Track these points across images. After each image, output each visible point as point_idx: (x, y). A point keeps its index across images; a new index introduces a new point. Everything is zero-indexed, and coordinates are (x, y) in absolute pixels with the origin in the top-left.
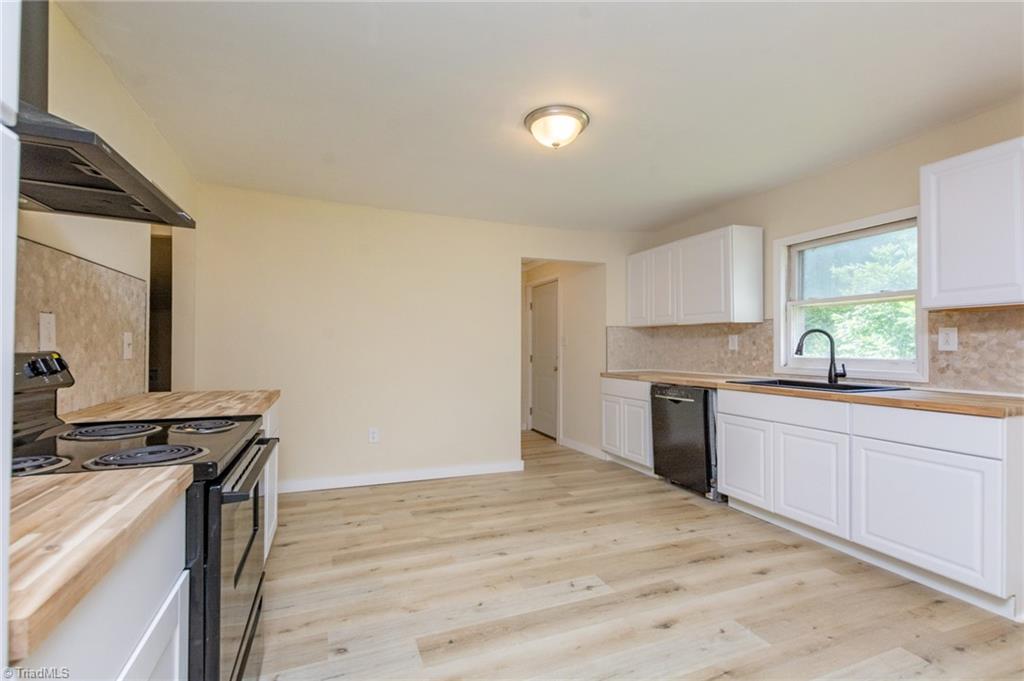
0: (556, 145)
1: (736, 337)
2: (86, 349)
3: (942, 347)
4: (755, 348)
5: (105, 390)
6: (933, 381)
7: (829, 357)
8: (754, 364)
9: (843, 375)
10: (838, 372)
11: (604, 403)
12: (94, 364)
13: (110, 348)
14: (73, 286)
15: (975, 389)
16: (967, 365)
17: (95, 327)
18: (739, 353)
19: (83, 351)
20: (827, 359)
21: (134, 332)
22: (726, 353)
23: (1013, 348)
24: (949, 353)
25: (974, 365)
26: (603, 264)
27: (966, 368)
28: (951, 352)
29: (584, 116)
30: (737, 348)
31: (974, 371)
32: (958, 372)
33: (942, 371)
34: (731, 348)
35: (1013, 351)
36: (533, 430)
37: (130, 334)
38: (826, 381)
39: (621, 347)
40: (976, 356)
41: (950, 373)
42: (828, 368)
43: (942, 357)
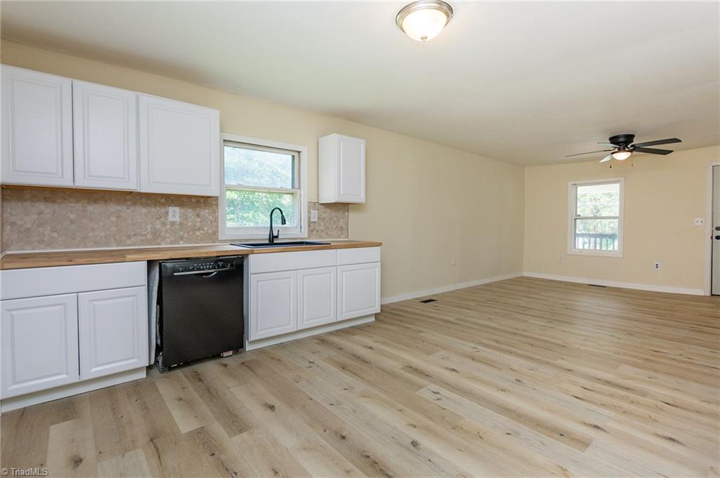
1: (177, 209)
3: (312, 220)
4: (198, 220)
6: (309, 237)
7: (269, 226)
8: (198, 233)
9: (277, 237)
10: (274, 235)
16: (320, 228)
18: (181, 224)
20: (265, 228)
22: (164, 224)
24: (314, 222)
25: (322, 228)
30: (178, 220)
31: (322, 231)
32: (317, 231)
33: (312, 231)
34: (170, 219)
38: (267, 242)
40: (322, 223)
41: (315, 232)
42: (268, 233)
43: (312, 224)
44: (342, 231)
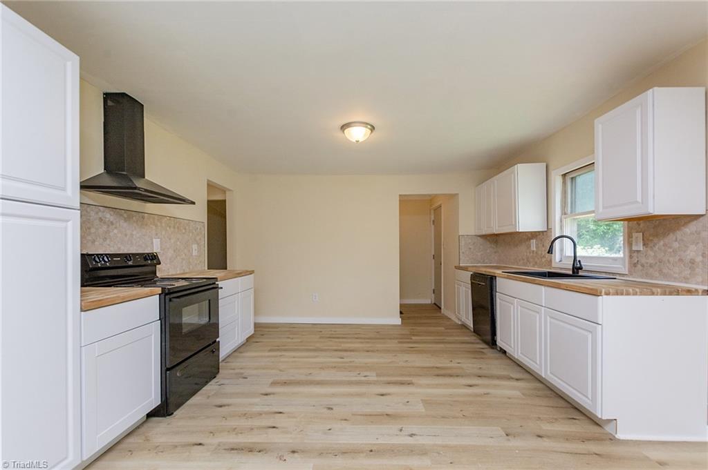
0: (357, 141)
1: (534, 242)
2: (174, 251)
3: (634, 248)
4: (544, 249)
5: (184, 268)
6: (631, 273)
7: (573, 255)
8: (543, 260)
10: (577, 266)
11: (456, 286)
12: (178, 257)
13: (186, 251)
14: (168, 228)
15: (651, 279)
16: (648, 261)
17: (178, 243)
18: (536, 253)
19: (173, 252)
21: (198, 244)
22: (530, 253)
23: (670, 248)
24: (638, 252)
25: (651, 261)
26: (457, 194)
27: (647, 263)
28: (640, 251)
29: (369, 127)
30: (535, 249)
31: (651, 266)
32: (643, 266)
33: (635, 265)
34: (532, 249)
35: (671, 250)
36: (435, 304)
37: (196, 245)
38: (571, 273)
39: (470, 249)
40: (652, 254)
41: (639, 266)
42: (572, 263)
43: (635, 254)
44: (692, 269)
